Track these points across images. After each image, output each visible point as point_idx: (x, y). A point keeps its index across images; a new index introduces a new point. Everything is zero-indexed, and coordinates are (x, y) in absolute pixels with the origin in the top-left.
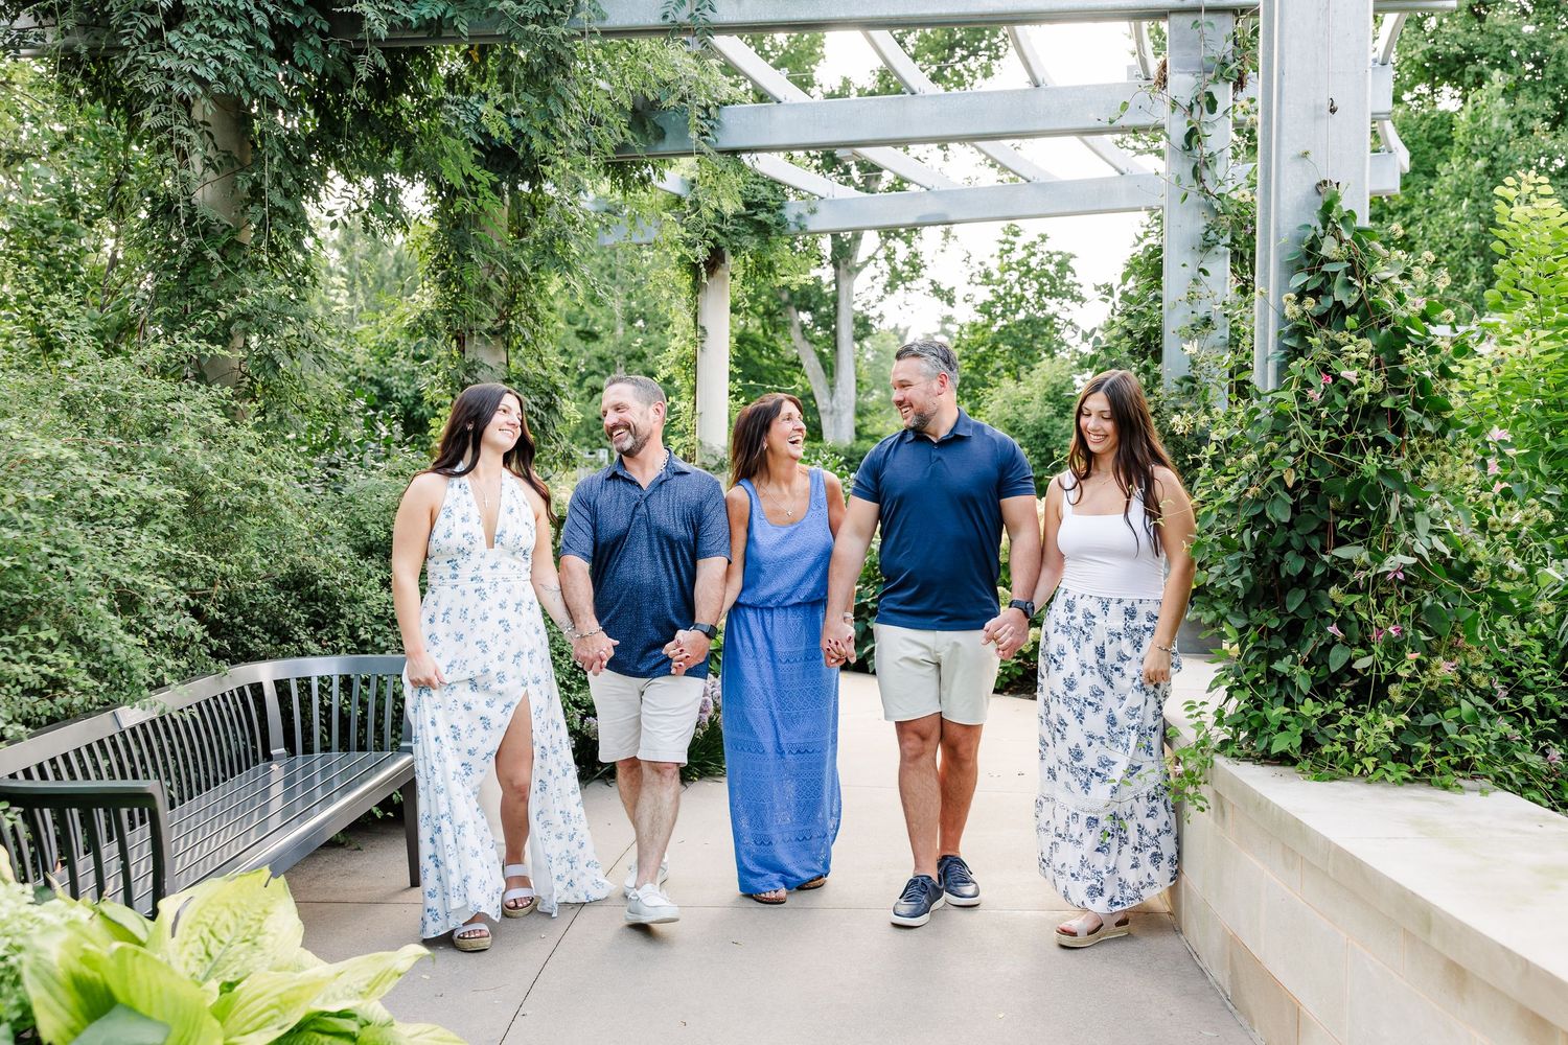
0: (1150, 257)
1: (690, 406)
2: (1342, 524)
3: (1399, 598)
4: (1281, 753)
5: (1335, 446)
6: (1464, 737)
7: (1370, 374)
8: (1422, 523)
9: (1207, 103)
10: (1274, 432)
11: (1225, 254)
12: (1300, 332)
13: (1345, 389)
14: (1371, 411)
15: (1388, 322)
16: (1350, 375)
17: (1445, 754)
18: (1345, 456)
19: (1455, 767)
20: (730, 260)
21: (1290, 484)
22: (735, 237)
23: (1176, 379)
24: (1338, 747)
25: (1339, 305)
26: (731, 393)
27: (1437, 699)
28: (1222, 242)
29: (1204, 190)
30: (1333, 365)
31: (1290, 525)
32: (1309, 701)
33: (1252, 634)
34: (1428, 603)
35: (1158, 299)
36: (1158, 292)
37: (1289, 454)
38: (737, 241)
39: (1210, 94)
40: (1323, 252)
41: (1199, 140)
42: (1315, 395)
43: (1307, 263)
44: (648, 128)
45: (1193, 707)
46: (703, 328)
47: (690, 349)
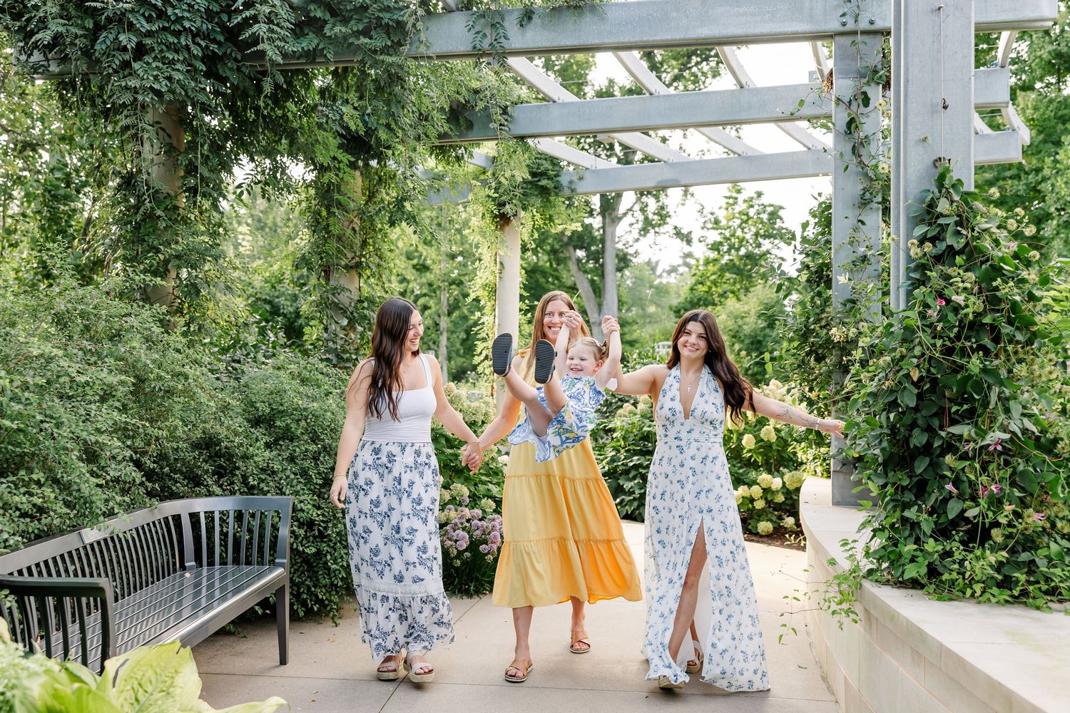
0: (823, 212)
1: (492, 318)
2: (954, 409)
3: (999, 465)
4: (912, 578)
5: (948, 351)
6: (1052, 570)
7: (972, 299)
8: (1016, 409)
9: (863, 100)
10: (904, 341)
11: (878, 209)
12: (922, 268)
13: (956, 309)
14: (975, 326)
15: (987, 260)
16: (959, 299)
17: (1038, 582)
18: (957, 359)
19: (1046, 593)
20: (522, 214)
21: (915, 379)
22: (524, 197)
23: (842, 301)
24: (955, 575)
25: (950, 247)
26: (521, 310)
27: (1033, 541)
28: (875, 200)
29: (861, 162)
30: (946, 292)
31: (916, 409)
32: (931, 541)
33: (890, 490)
34: (1021, 468)
35: (828, 242)
36: (828, 237)
37: (915, 357)
38: (526, 200)
39: (865, 93)
40: (938, 209)
41: (857, 127)
42: (933, 314)
43: (927, 217)
44: (461, 121)
45: (846, 544)
46: (501, 263)
47: (491, 278)
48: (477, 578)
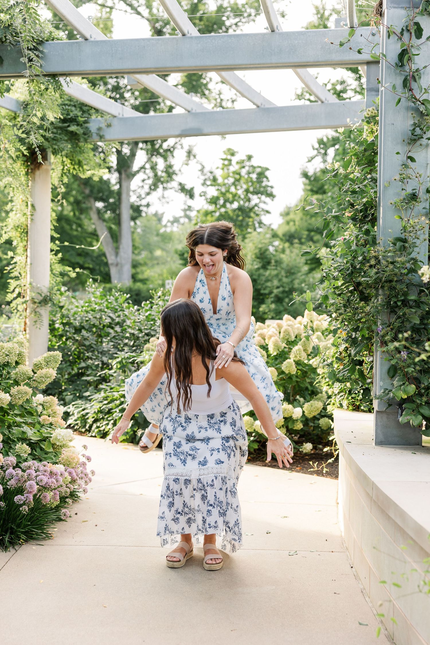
1: (24, 257)
9: (415, 31)
11: (427, 145)
20: (52, 158)
22: (55, 142)
23: (391, 240)
26: (52, 251)
28: (425, 136)
29: (412, 96)
35: (374, 180)
38: (56, 144)
39: (417, 24)
41: (409, 59)
46: (33, 206)
47: (23, 219)
48: (12, 528)
